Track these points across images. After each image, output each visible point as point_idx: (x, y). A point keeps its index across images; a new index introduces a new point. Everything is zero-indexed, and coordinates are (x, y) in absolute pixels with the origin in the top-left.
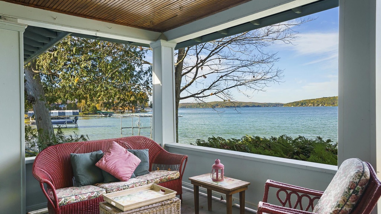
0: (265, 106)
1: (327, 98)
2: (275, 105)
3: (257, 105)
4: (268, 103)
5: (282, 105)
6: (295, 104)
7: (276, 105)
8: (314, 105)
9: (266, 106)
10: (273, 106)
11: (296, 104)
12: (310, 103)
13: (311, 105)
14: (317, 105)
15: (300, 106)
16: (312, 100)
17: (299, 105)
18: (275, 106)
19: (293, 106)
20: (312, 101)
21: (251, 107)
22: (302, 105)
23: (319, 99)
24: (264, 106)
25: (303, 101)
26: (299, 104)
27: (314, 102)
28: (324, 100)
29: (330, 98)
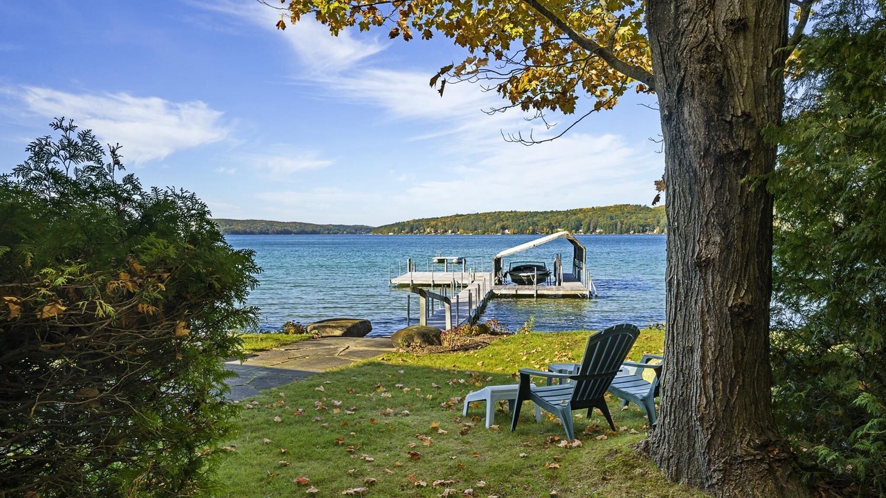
0: (329, 233)
1: (463, 215)
2: (354, 231)
3: (311, 229)
4: (336, 226)
5: (368, 230)
6: (396, 229)
7: (356, 231)
8: (436, 231)
9: (331, 232)
10: (348, 233)
11: (400, 227)
12: (428, 227)
13: (431, 231)
14: (443, 232)
15: (407, 233)
16: (433, 219)
17: (406, 231)
18: (352, 233)
19: (392, 234)
20: (433, 223)
21: (295, 233)
22: (411, 231)
23: (448, 217)
24: (327, 232)
25: (414, 221)
26: (404, 230)
27: (436, 224)
28: (456, 220)
29: (469, 216)
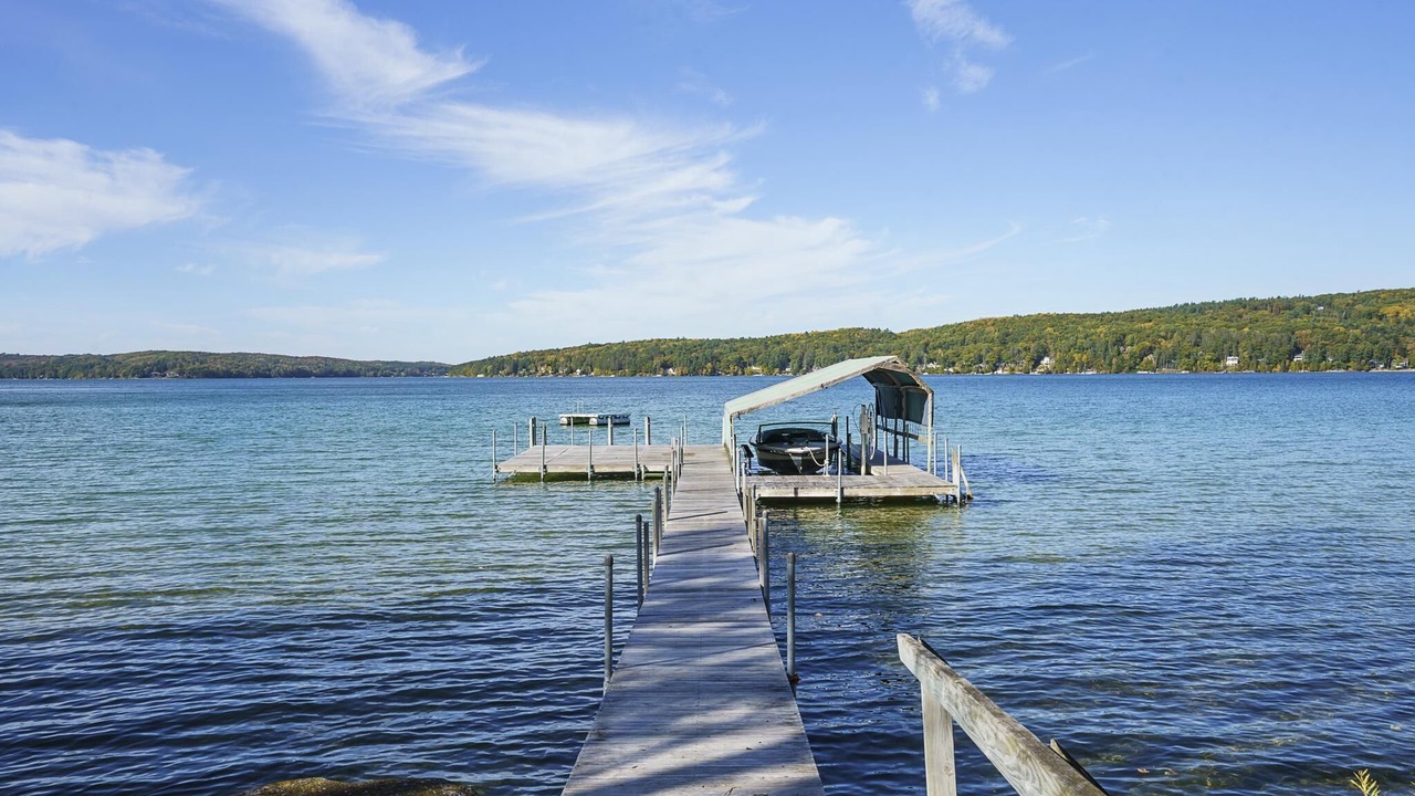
0: (375, 375)
1: (600, 345)
2: (418, 372)
3: (344, 369)
4: (388, 363)
5: (442, 370)
6: (489, 368)
7: (422, 371)
8: (556, 372)
9: (379, 373)
10: (407, 375)
11: (496, 366)
12: (542, 365)
13: (547, 372)
14: (568, 373)
15: (508, 374)
16: (551, 352)
17: (506, 370)
18: (415, 375)
19: (482, 376)
20: (550, 358)
21: (317, 376)
22: (515, 370)
23: (574, 348)
24: (372, 373)
25: (519, 355)
26: (503, 369)
27: (556, 360)
28: (589, 352)
29: (609, 346)
